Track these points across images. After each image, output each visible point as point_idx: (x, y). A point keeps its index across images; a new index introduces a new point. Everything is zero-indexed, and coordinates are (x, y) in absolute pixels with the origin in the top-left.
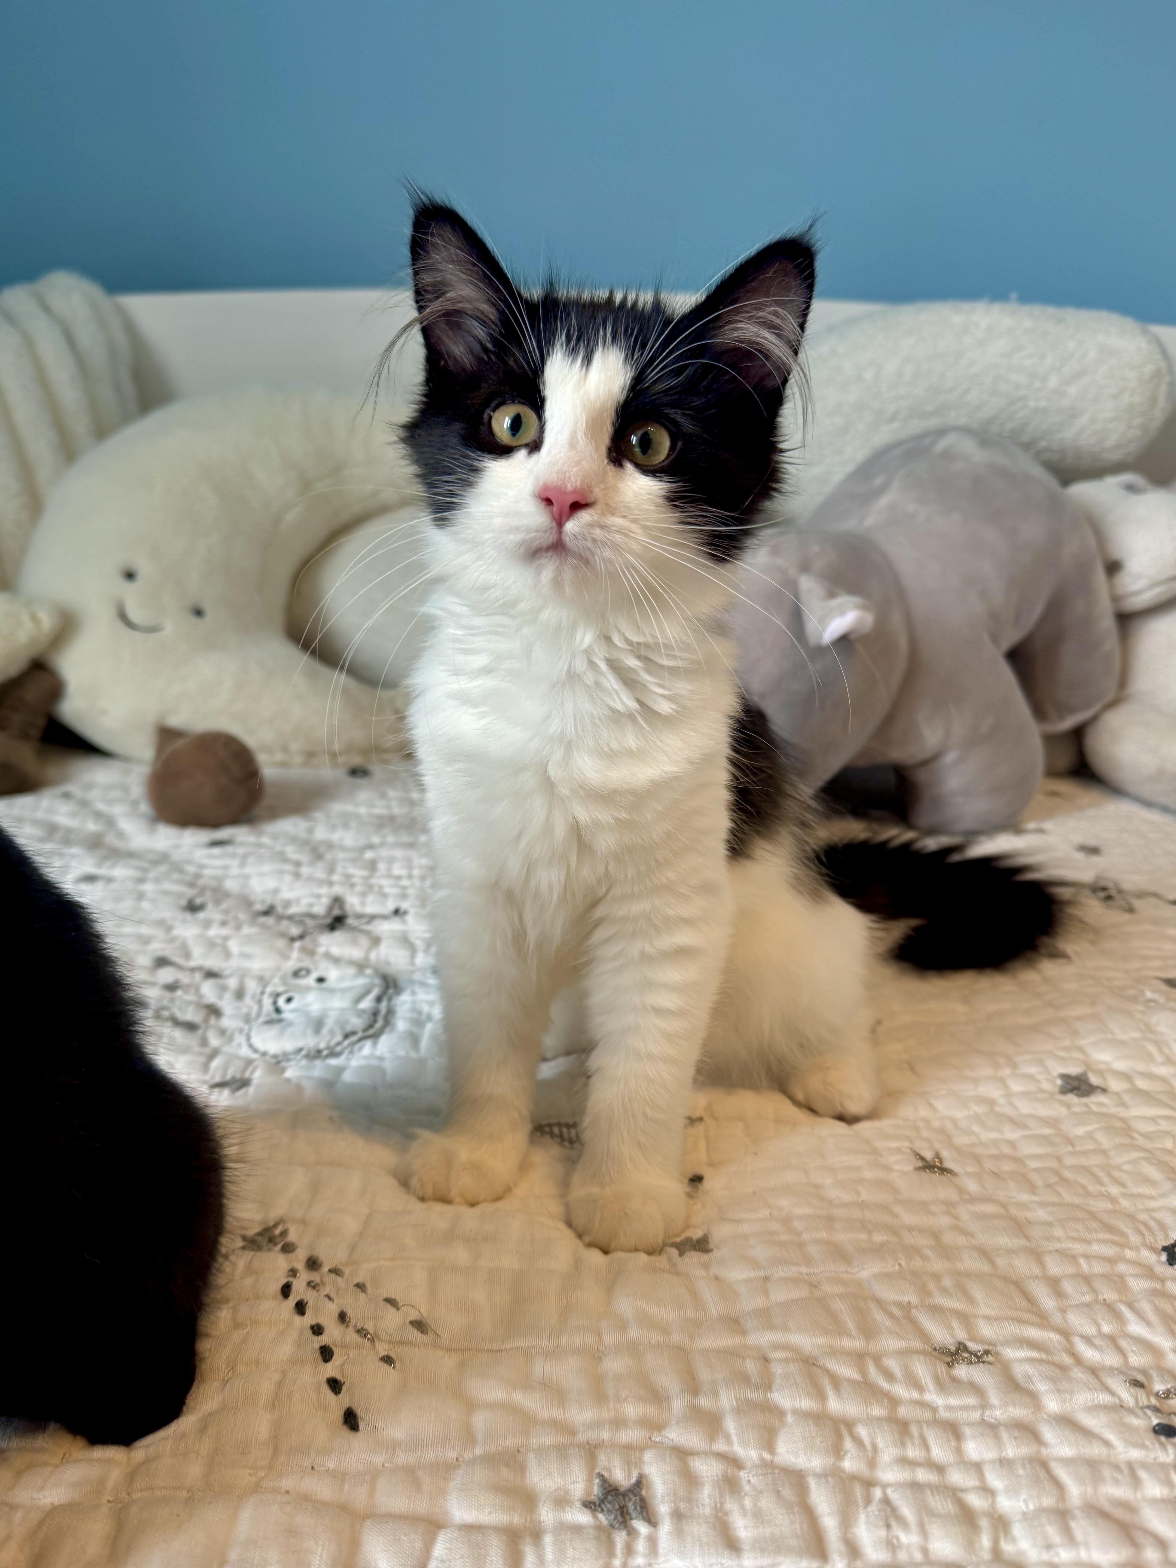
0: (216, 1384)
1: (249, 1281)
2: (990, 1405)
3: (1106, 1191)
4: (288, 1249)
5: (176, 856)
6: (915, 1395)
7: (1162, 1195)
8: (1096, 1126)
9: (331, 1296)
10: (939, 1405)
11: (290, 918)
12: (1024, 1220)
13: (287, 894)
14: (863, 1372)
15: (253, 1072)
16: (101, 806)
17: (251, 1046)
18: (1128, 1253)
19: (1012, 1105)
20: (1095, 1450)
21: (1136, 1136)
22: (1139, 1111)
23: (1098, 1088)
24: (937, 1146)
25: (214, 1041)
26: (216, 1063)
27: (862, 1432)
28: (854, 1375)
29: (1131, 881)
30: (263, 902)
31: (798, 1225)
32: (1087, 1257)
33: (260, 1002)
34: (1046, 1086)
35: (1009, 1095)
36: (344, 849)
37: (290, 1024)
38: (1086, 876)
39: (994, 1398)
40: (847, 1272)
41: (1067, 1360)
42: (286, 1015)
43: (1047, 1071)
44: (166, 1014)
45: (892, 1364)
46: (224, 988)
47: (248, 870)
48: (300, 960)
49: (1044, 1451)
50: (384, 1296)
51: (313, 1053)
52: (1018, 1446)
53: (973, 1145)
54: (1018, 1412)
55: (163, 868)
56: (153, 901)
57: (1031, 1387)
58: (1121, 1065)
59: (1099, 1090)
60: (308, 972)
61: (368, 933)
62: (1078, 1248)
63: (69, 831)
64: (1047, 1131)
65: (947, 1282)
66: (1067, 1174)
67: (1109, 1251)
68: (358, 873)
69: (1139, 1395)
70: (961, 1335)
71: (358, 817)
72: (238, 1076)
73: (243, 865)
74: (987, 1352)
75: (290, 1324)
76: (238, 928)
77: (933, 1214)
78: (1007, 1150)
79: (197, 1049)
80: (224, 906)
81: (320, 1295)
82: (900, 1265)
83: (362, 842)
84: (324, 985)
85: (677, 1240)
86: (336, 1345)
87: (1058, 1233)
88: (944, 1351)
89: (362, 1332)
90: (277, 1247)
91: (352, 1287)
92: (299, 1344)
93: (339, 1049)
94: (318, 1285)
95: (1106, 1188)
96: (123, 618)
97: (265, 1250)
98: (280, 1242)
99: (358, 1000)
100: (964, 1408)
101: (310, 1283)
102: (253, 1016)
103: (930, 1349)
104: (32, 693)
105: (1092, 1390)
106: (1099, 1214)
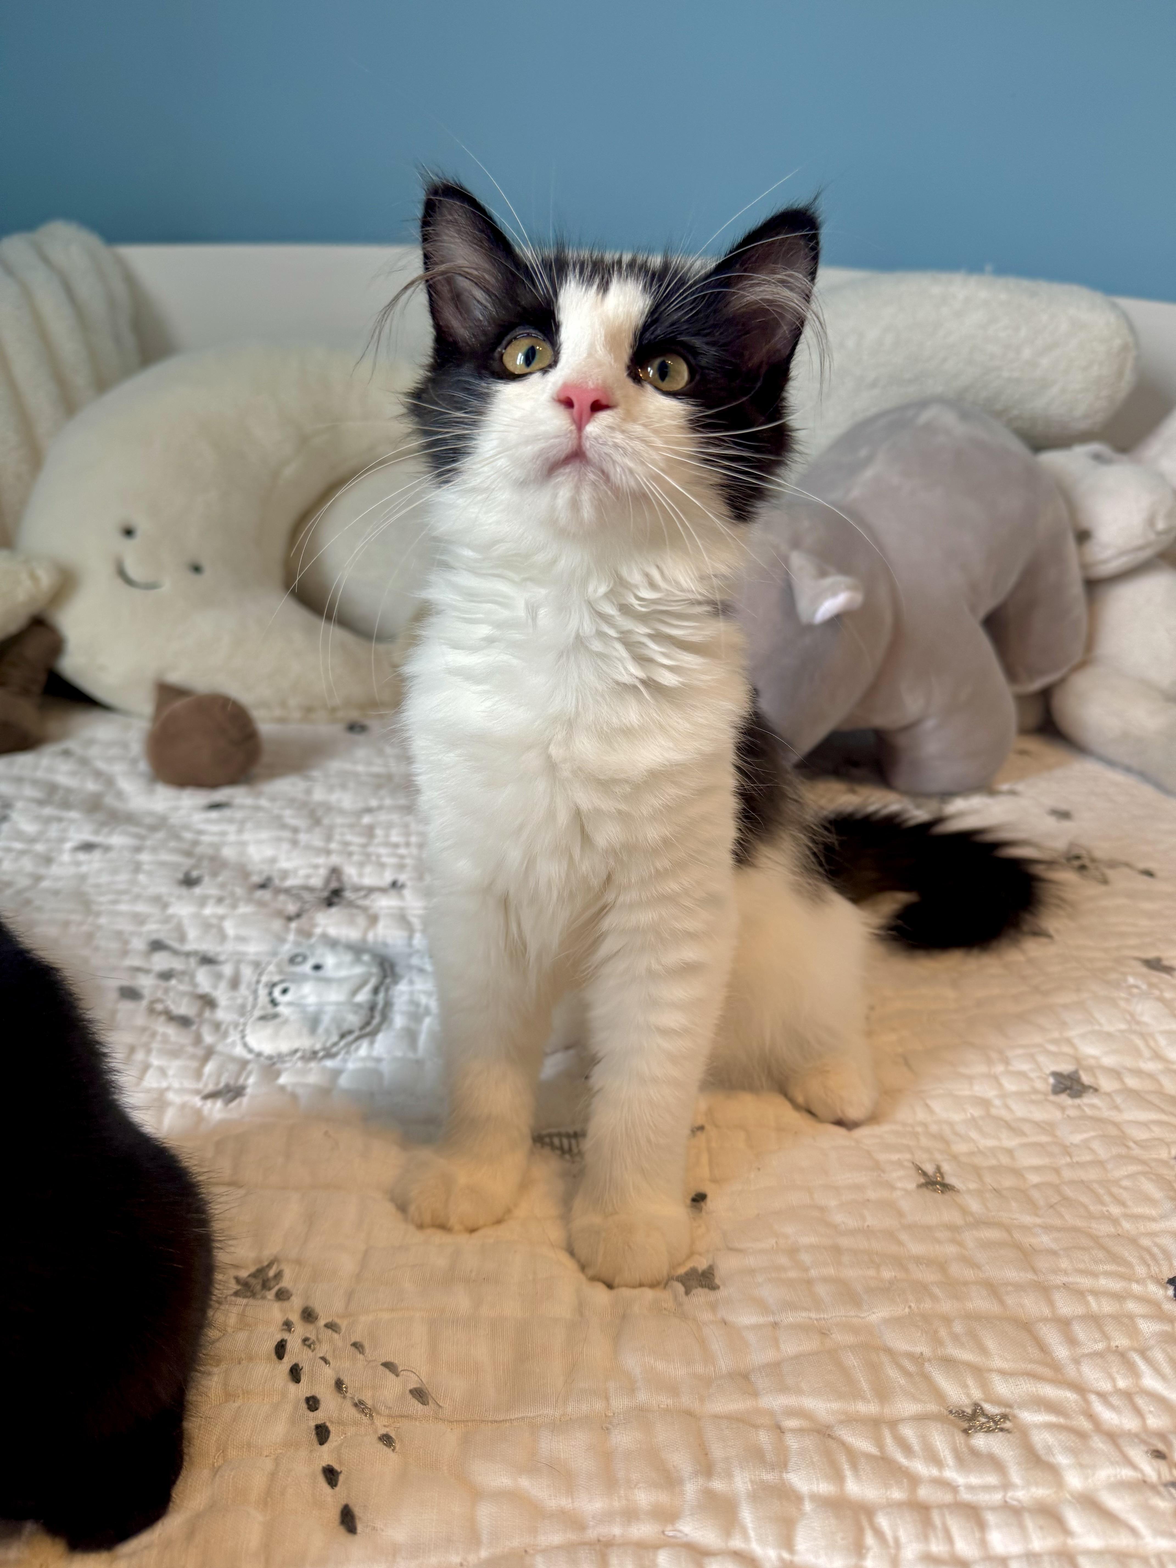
0: (206, 1473)
1: (242, 1336)
2: (1011, 1485)
3: (1107, 1211)
4: (282, 1295)
5: (175, 819)
6: (935, 1472)
7: (1163, 1217)
8: (1092, 1134)
9: (328, 1358)
10: (960, 1484)
11: (287, 891)
12: (1028, 1246)
13: (285, 864)
14: (880, 1444)
15: (247, 1077)
16: (101, 765)
17: (245, 1045)
18: (1136, 1288)
19: (1007, 1107)
20: (1123, 1541)
21: (1131, 1144)
22: (1132, 1114)
23: (1090, 1087)
24: (938, 1156)
25: (209, 1038)
26: (209, 1068)
27: (883, 1522)
28: (872, 1450)
29: (1102, 849)
30: (261, 872)
31: (806, 1258)
32: (1096, 1293)
33: (255, 992)
34: (1040, 1085)
35: (1004, 1096)
36: (342, 812)
37: (286, 1022)
38: (1060, 845)
39: (1016, 1477)
40: (858, 1316)
41: (1086, 1425)
42: (281, 1009)
43: (1039, 1068)
44: (159, 1007)
45: (908, 1432)
46: (218, 977)
47: (247, 836)
48: (297, 944)
49: (1071, 1542)
50: (383, 1360)
51: (308, 1055)
52: (1044, 1538)
53: (972, 1154)
54: (1042, 1492)
55: (160, 835)
56: (150, 873)
57: (1052, 1460)
58: (1109, 1061)
59: (1091, 1090)
60: (305, 958)
61: (365, 909)
62: (1085, 1282)
63: (69, 791)
64: (1044, 1139)
65: (958, 1328)
66: (1068, 1191)
67: (1115, 1285)
68: (356, 840)
69: (1162, 1469)
70: (977, 1394)
71: (356, 775)
72: (232, 1082)
73: (240, 831)
74: (1005, 1417)
75: (284, 1394)
76: (234, 906)
77: (939, 1242)
78: (1005, 1160)
79: (190, 1049)
80: (220, 879)
81: (315, 1355)
82: (910, 1307)
83: (360, 805)
84: (321, 973)
85: (682, 1271)
86: (332, 1422)
87: (1064, 1264)
88: (960, 1414)
89: (359, 1405)
90: (271, 1295)
91: (349, 1346)
92: (293, 1421)
93: (334, 1050)
94: (314, 1343)
95: (1108, 1208)
96: (122, 573)
97: (259, 1296)
98: (274, 1287)
99: (355, 992)
100: (986, 1488)
101: (305, 1340)
102: (249, 1008)
103: (946, 1413)
104: (32, 649)
105: (1113, 1464)
106: (1103, 1240)
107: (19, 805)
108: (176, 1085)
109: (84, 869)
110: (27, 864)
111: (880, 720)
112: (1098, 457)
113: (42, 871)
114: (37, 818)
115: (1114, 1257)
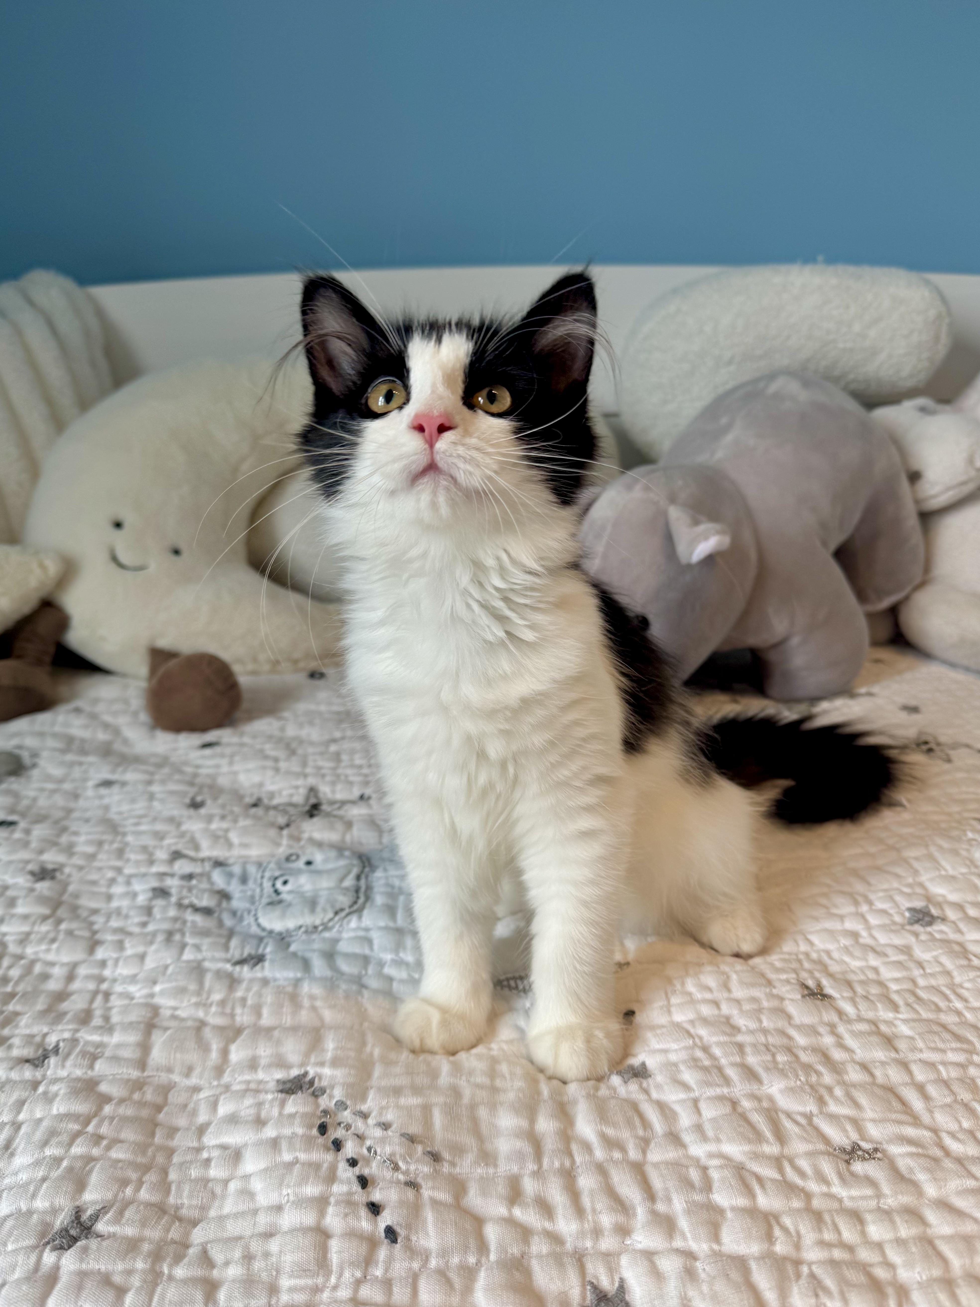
2: (884, 1195)
3: (953, 1006)
4: (318, 1093)
5: (175, 758)
6: (824, 1189)
8: (941, 951)
10: (843, 1196)
11: (275, 808)
12: (891, 1035)
13: (270, 787)
14: (782, 1172)
15: (265, 948)
16: (108, 718)
17: (259, 925)
19: (872, 936)
20: (968, 1227)
21: (971, 957)
22: (972, 935)
23: (938, 918)
24: (818, 976)
25: (228, 922)
26: (234, 943)
27: (787, 1222)
28: (776, 1176)
29: (946, 735)
30: (252, 795)
31: (716, 1051)
32: (944, 1063)
33: (261, 885)
34: (898, 919)
35: (869, 928)
36: (312, 743)
37: (290, 905)
38: (911, 733)
39: (886, 1189)
40: (759, 1089)
42: (284, 896)
43: (897, 905)
44: (186, 902)
45: (803, 1163)
46: (230, 875)
47: (236, 767)
48: (290, 847)
49: (929, 1231)
50: (401, 1132)
51: (310, 929)
52: (909, 1228)
53: (844, 972)
54: (906, 1199)
55: (166, 770)
56: (162, 801)
57: (913, 1177)
58: (953, 897)
59: (939, 920)
60: (298, 857)
61: (341, 818)
62: (936, 1057)
63: (83, 741)
65: (838, 1092)
66: (921, 994)
67: (961, 1057)
68: (327, 764)
70: (854, 1136)
71: (320, 714)
72: (254, 952)
73: (231, 763)
74: (876, 1150)
76: (235, 821)
77: (820, 1034)
78: (872, 975)
79: (217, 931)
80: (220, 801)
82: (800, 1080)
83: (327, 737)
84: (312, 867)
86: (369, 1174)
87: (920, 1045)
88: (843, 1151)
90: (308, 1093)
91: (373, 1126)
93: (331, 924)
94: (347, 1125)
95: (953, 1004)
96: (114, 559)
98: (310, 1088)
99: (342, 880)
100: (863, 1198)
101: (340, 1123)
102: (257, 898)
103: (831, 1149)
104: (43, 627)
105: (960, 1177)
106: (950, 1027)
107: (45, 754)
108: (210, 956)
109: (106, 801)
110: (59, 800)
111: (753, 640)
112: (923, 410)
113: (72, 805)
114: (62, 763)
115: (958, 1038)
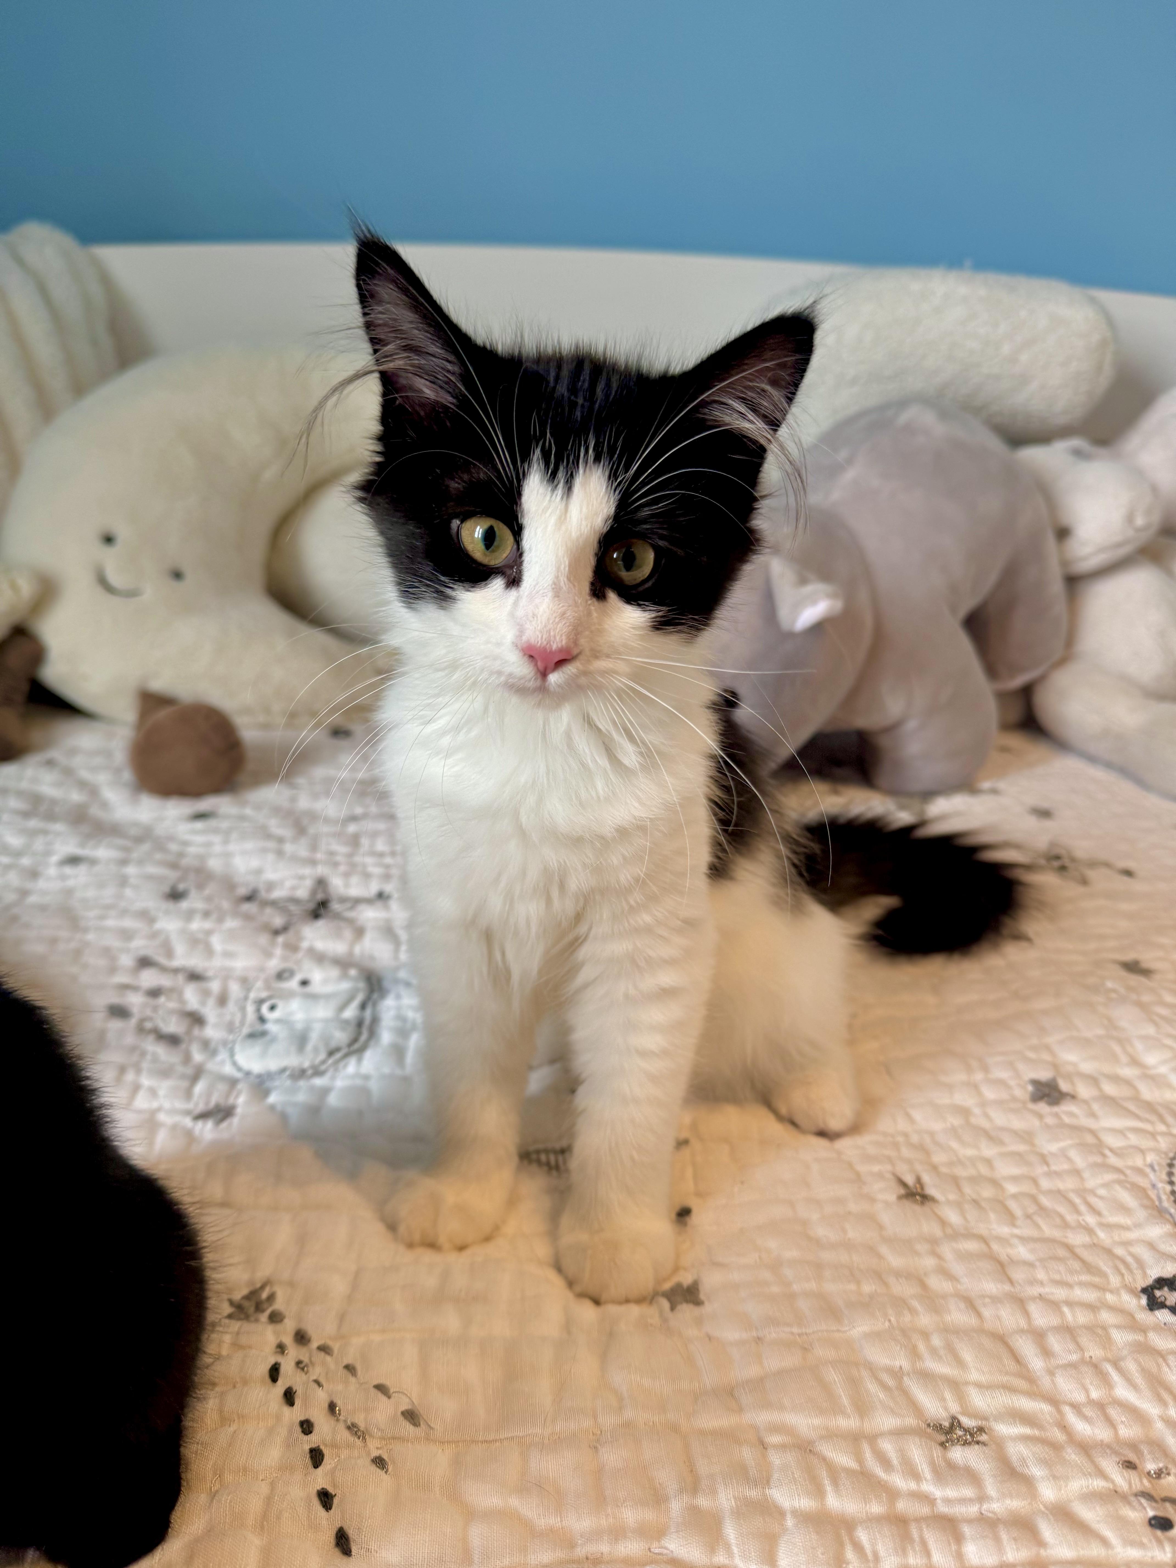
0: (203, 1498)
1: (236, 1360)
2: (987, 1497)
3: (1083, 1220)
4: (275, 1318)
5: (160, 830)
6: (913, 1486)
7: (1137, 1226)
8: (1069, 1142)
9: (321, 1381)
10: (936, 1496)
11: (274, 903)
12: (1005, 1256)
13: (270, 875)
14: (859, 1459)
15: (237, 1097)
16: (85, 774)
17: (235, 1064)
18: (1110, 1298)
19: (986, 1116)
20: (1095, 1551)
21: (1107, 1152)
22: (1109, 1121)
23: (1068, 1094)
24: (919, 1167)
25: (198, 1057)
26: (199, 1088)
27: (863, 1536)
28: (853, 1465)
29: (1082, 848)
30: (246, 884)
31: (788, 1273)
32: (1070, 1304)
33: (243, 1009)
34: (1018, 1093)
35: (983, 1104)
36: (327, 820)
37: (274, 1040)
38: (1041, 845)
39: (991, 1489)
40: (838, 1331)
41: (1059, 1436)
42: (269, 1026)
43: (1017, 1075)
44: (148, 1025)
45: (887, 1446)
46: (206, 993)
47: (232, 847)
48: (284, 959)
49: (1043, 1552)
50: (376, 1382)
51: (297, 1073)
52: (1018, 1549)
53: (951, 1164)
54: (1016, 1504)
55: (146, 847)
56: (136, 887)
57: (1026, 1471)
58: (1087, 1067)
59: (1068, 1098)
60: (291, 973)
61: (350, 922)
62: (1060, 1293)
63: (54, 802)
64: (1021, 1148)
65: (937, 1341)
66: (1045, 1201)
67: (1089, 1296)
68: (342, 849)
69: (1132, 1479)
70: (954, 1408)
71: (340, 782)
72: (222, 1102)
73: (226, 842)
74: (981, 1430)
75: (278, 1418)
76: (220, 920)
77: (917, 1254)
78: (983, 1170)
79: (180, 1069)
80: (207, 892)
81: (309, 1378)
82: (890, 1321)
83: (344, 813)
84: (309, 989)
85: (667, 1286)
86: (326, 1445)
87: (1041, 1275)
88: (938, 1428)
89: (352, 1428)
90: (264, 1317)
91: (341, 1368)
92: (288, 1445)
93: (323, 1067)
94: (306, 1366)
95: (1083, 1217)
96: (103, 582)
97: (252, 1319)
98: (267, 1308)
99: (343, 1007)
100: (963, 1501)
101: (298, 1363)
102: (237, 1024)
103: (924, 1426)
104: (15, 659)
105: (1086, 1475)
106: (1078, 1251)
108: (167, 1105)
109: (71, 883)
110: (13, 879)
111: (862, 722)
112: (1077, 453)
113: (29, 885)
114: (24, 832)
115: (1088, 1268)
